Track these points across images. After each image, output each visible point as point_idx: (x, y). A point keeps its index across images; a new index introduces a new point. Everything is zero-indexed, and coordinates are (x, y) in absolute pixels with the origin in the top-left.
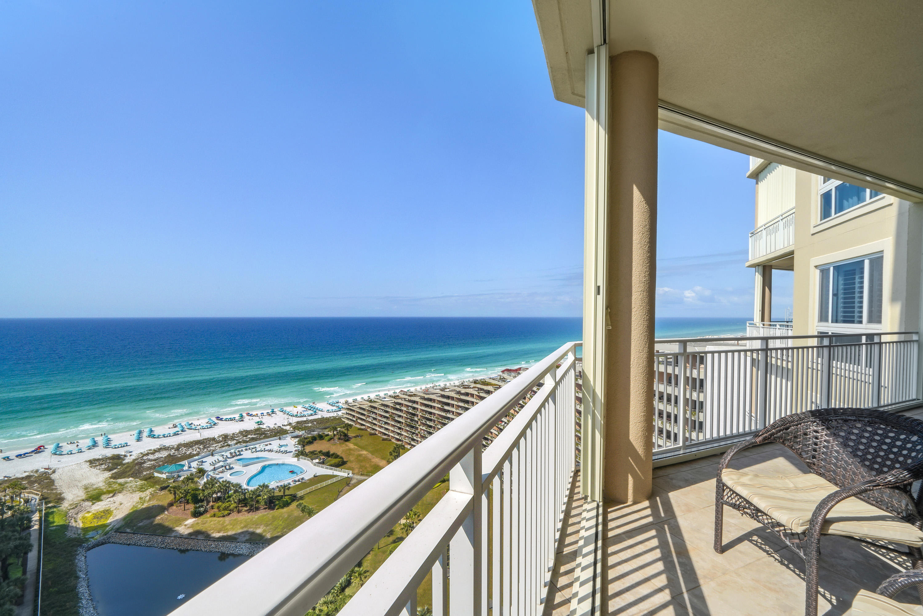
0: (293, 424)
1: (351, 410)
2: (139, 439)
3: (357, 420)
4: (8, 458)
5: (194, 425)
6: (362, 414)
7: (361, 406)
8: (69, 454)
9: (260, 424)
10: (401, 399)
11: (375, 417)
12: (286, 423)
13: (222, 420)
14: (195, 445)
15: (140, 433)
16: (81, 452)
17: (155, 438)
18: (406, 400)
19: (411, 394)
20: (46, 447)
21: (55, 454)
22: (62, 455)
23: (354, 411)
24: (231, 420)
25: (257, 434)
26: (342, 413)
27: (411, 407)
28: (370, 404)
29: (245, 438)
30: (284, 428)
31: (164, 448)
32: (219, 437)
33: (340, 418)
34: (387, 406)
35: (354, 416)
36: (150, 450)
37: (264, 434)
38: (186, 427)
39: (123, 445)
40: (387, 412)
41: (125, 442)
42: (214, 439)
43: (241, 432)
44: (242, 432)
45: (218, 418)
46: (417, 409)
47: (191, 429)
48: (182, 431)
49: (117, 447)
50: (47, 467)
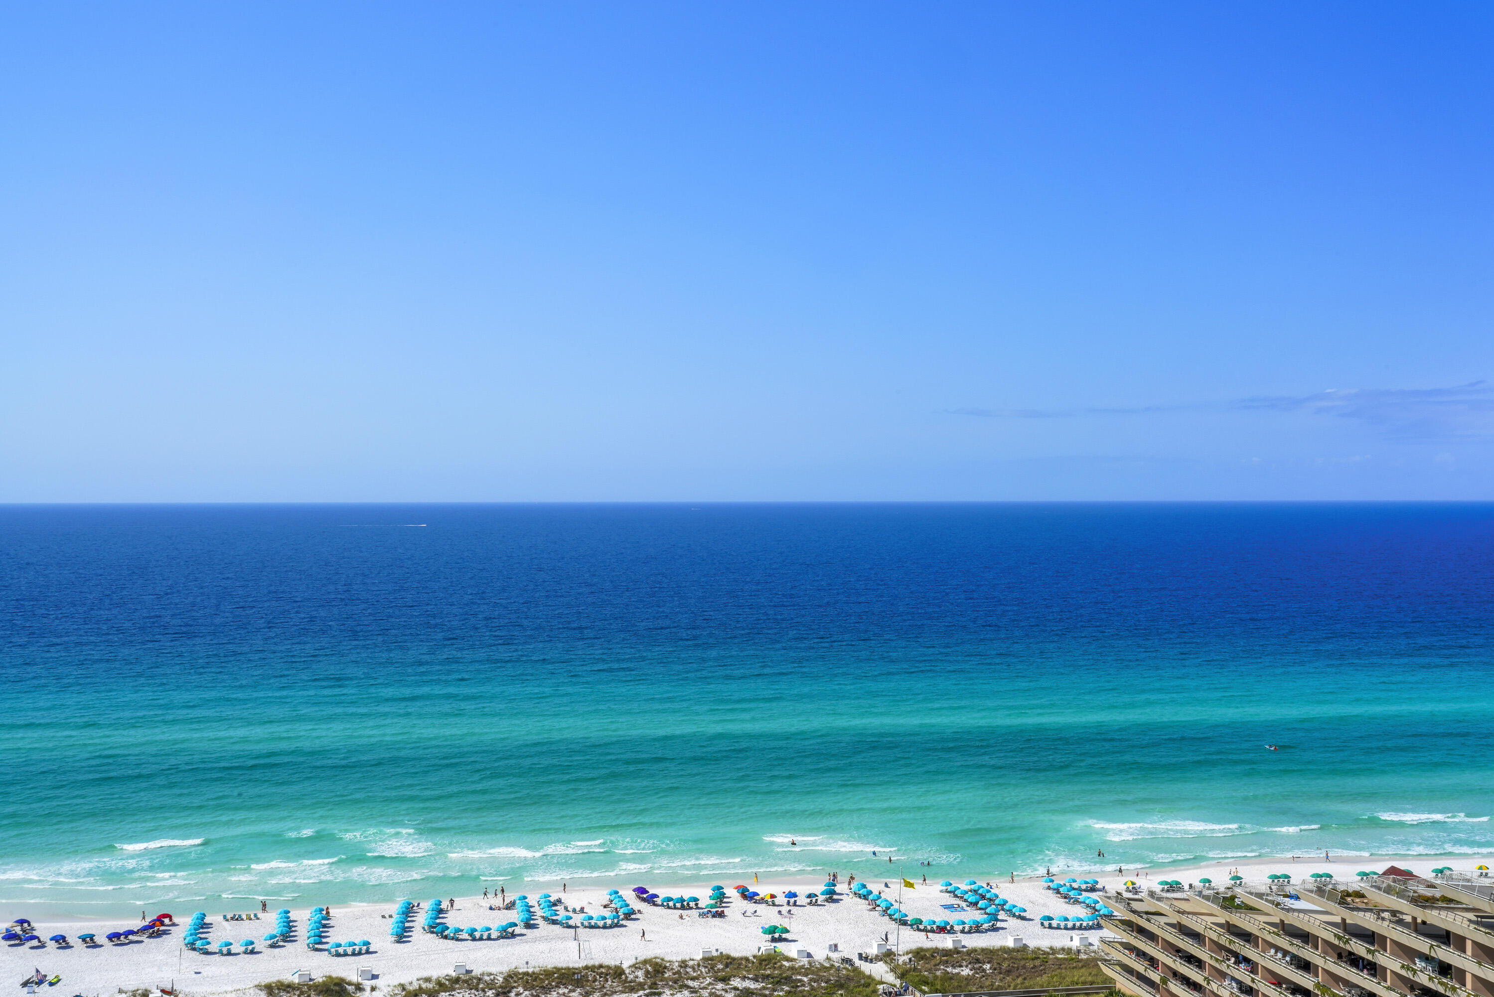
0: (901, 960)
1: (1141, 931)
2: (402, 936)
3: (1164, 981)
4: (91, 937)
5: (566, 909)
6: (1190, 959)
7: (1186, 921)
8: (223, 955)
9: (781, 940)
10: (1378, 912)
11: (1247, 980)
12: (873, 951)
13: (655, 904)
14: (557, 987)
15: (409, 911)
16: (252, 952)
17: (446, 937)
18: (1400, 922)
19: (1429, 893)
20: (176, 920)
21: (192, 947)
22: (207, 953)
23: (1152, 937)
24: (684, 905)
25: (766, 977)
26: (1103, 941)
27: (1427, 958)
28: (1223, 917)
29: (720, 986)
30: (866, 968)
31: (466, 981)
32: (635, 967)
33: (1092, 963)
34: (1305, 937)
35: (1153, 962)
36: (428, 980)
37: (788, 980)
38: (539, 912)
39: (357, 948)
40: (1305, 966)
41: (366, 939)
42: (618, 972)
43: (709, 961)
44: (712, 959)
45: (641, 891)
46: (1461, 975)
47: (554, 922)
48: (529, 926)
49: (341, 950)
50: (168, 987)
